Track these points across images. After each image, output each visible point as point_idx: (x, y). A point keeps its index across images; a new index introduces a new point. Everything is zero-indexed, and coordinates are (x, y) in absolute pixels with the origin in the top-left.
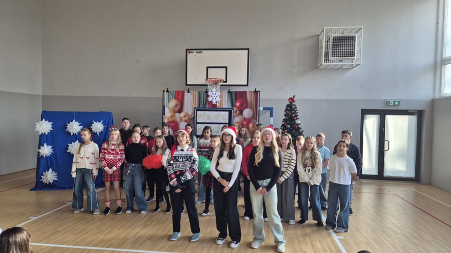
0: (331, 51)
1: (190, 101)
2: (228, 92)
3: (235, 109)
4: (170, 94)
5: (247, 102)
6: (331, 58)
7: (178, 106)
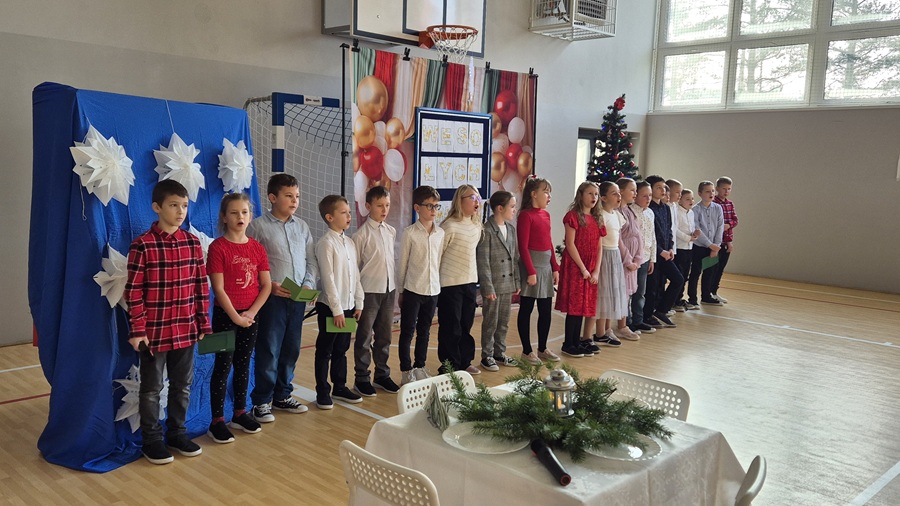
1: (408, 85)
2: (486, 72)
3: (494, 117)
4: (362, 59)
5: (515, 102)
7: (382, 99)
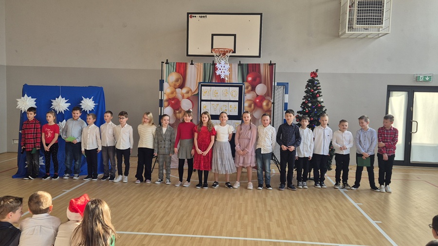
0: (355, 17)
1: (194, 74)
2: (239, 65)
3: (246, 84)
4: (170, 66)
5: (260, 76)
6: (355, 26)
7: (180, 80)
